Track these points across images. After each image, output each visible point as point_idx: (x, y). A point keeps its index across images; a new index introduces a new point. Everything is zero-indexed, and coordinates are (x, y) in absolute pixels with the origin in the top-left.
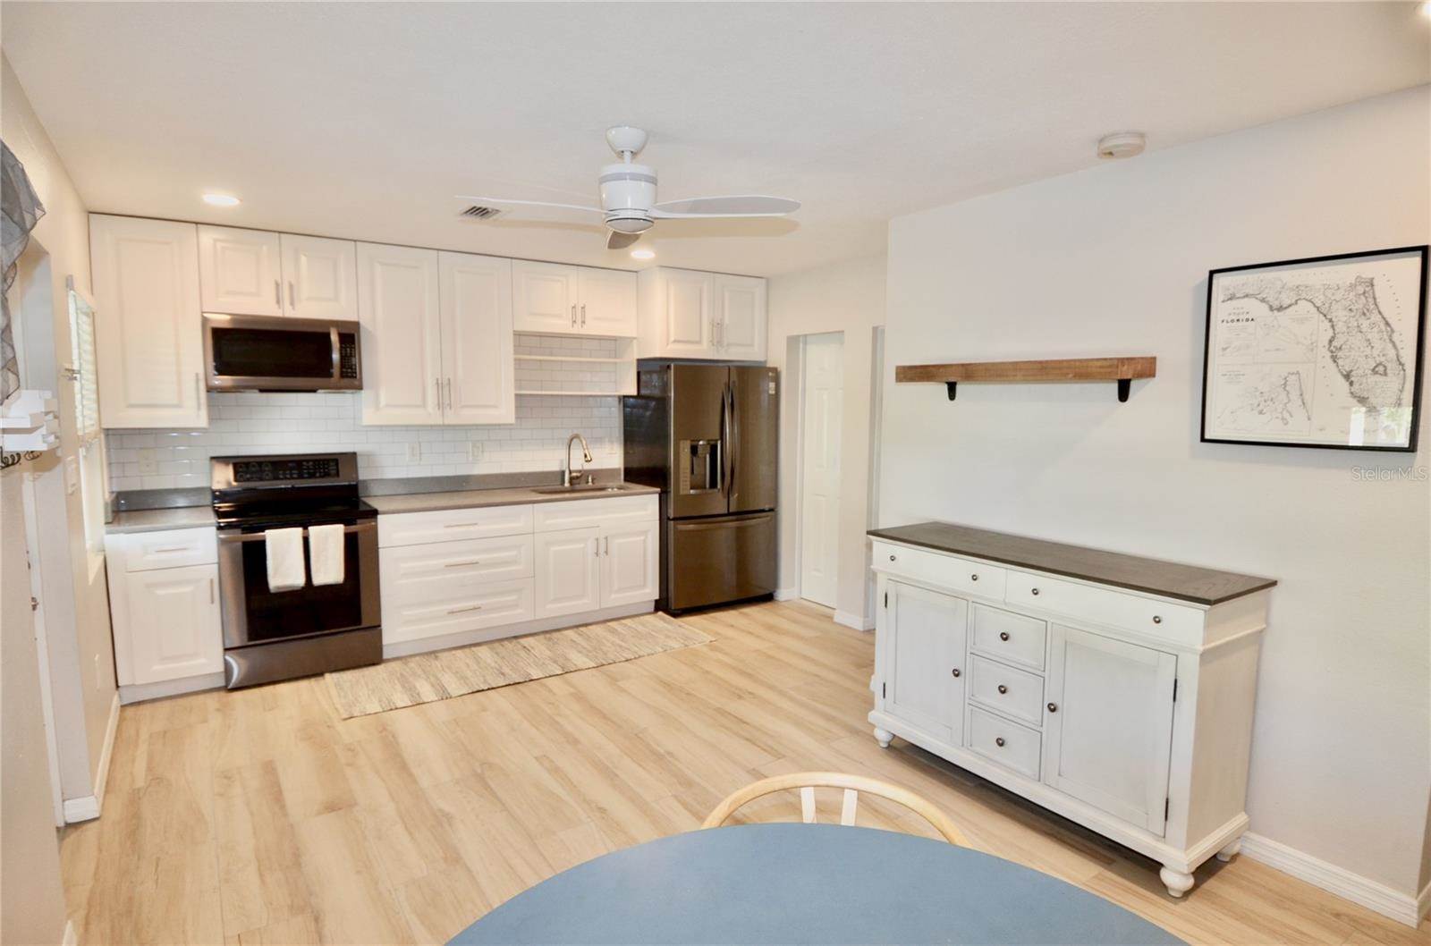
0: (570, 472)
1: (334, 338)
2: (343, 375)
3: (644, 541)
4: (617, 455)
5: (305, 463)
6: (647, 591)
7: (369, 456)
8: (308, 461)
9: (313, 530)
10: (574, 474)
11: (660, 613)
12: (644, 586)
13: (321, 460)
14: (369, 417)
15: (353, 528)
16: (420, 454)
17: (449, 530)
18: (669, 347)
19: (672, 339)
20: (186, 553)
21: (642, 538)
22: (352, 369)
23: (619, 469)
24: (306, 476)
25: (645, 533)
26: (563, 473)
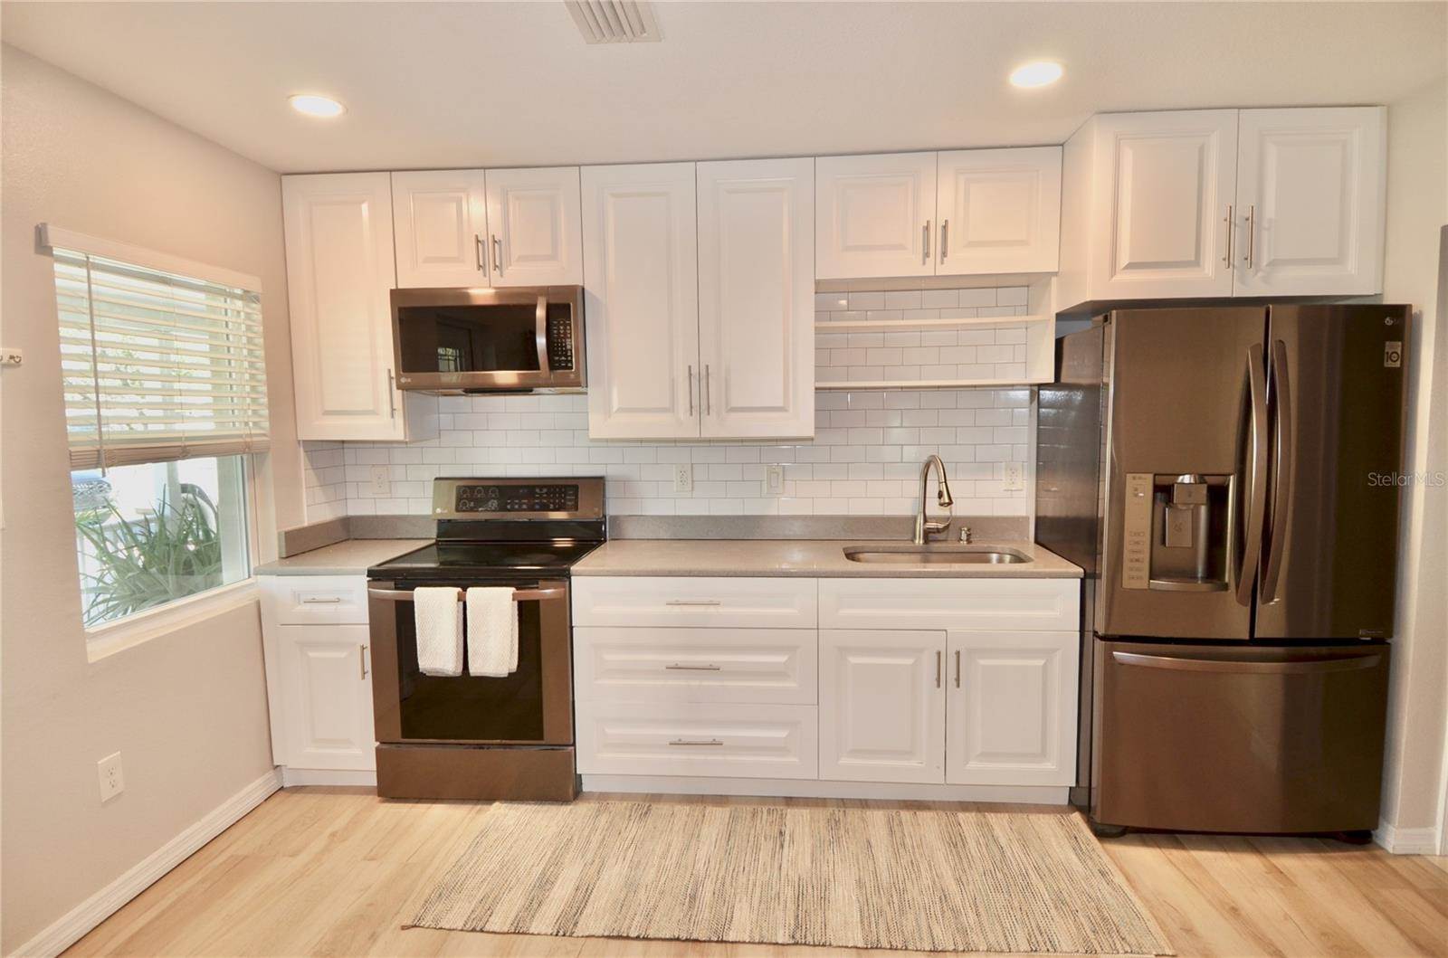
0: (925, 521)
1: (540, 313)
2: (553, 366)
3: (1045, 667)
4: (1024, 493)
5: (538, 490)
6: (1049, 766)
7: (625, 482)
8: (541, 487)
9: (472, 592)
10: (931, 525)
11: (1077, 817)
12: (1043, 754)
13: (557, 486)
14: (599, 426)
15: (531, 594)
16: (693, 481)
17: (677, 609)
18: (1117, 278)
19: (1124, 259)
20: (340, 607)
21: (1041, 662)
22: (566, 356)
23: (1027, 518)
24: (537, 507)
25: (1048, 653)
26: (915, 519)
